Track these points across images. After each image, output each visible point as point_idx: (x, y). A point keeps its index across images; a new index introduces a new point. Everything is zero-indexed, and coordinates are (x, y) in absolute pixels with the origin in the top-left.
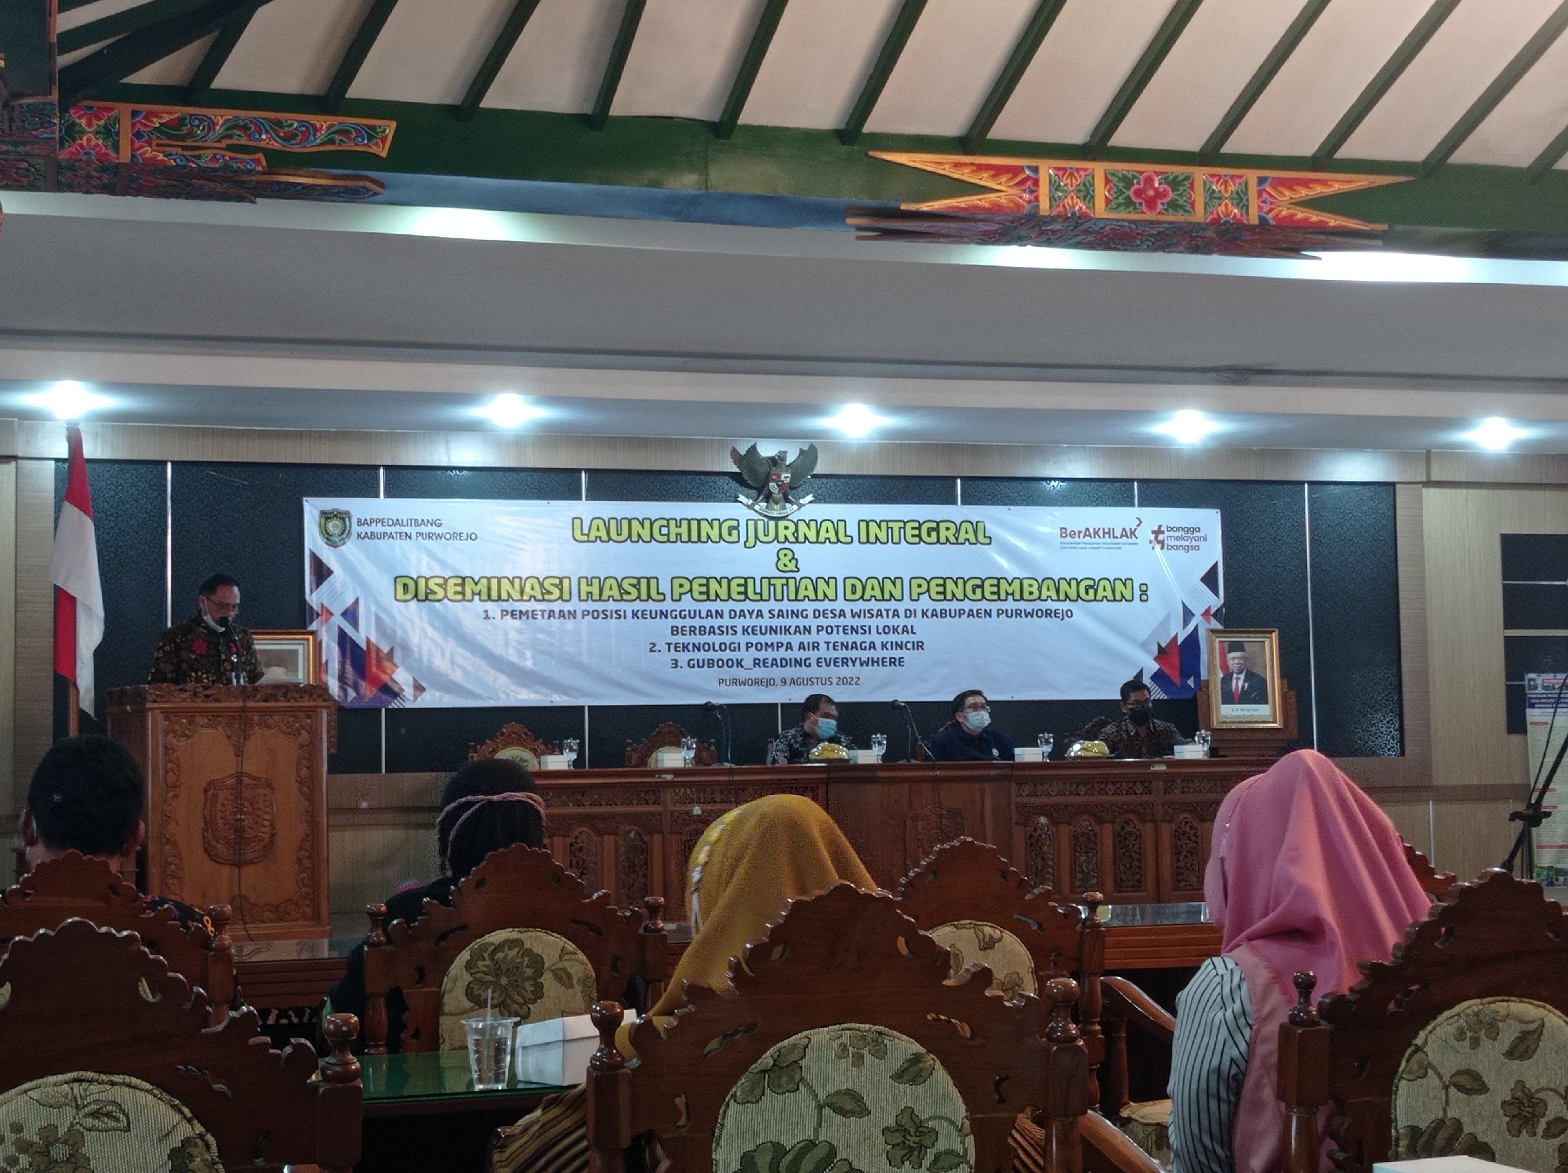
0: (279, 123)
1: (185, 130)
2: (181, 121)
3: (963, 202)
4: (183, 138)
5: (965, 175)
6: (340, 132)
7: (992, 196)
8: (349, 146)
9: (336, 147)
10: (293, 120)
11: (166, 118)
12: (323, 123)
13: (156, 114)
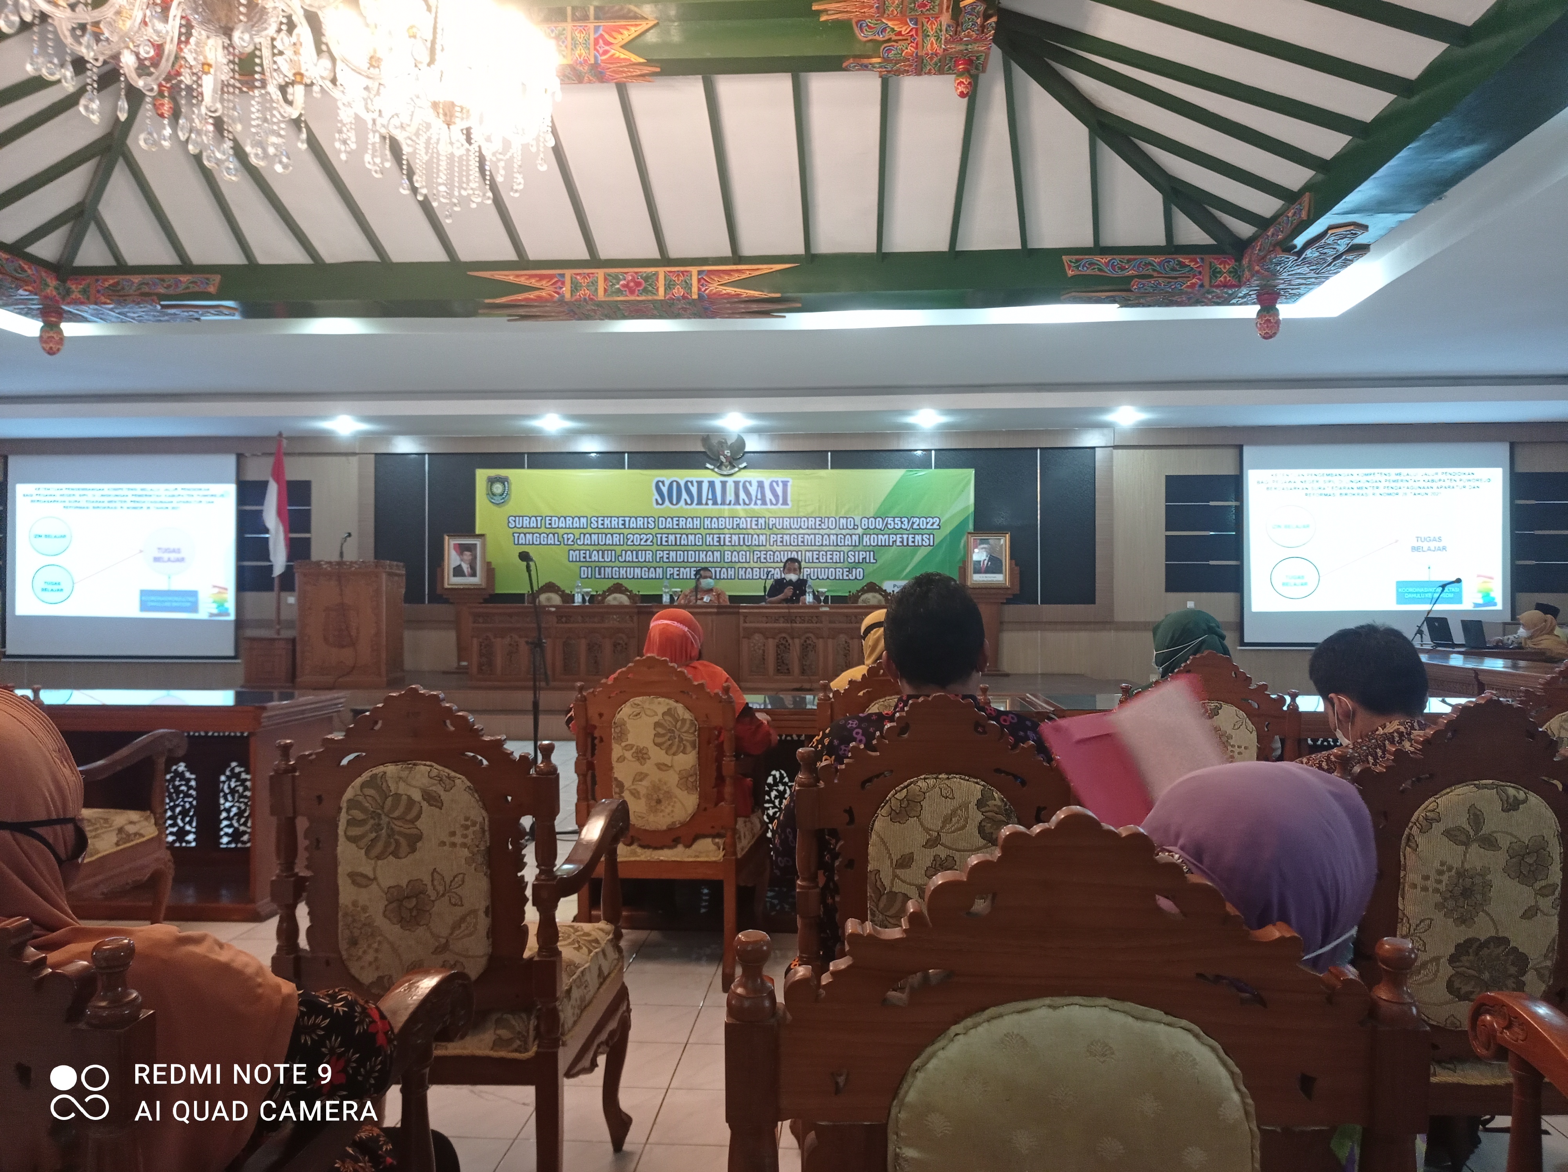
0: (163, 280)
1: (119, 287)
2: (117, 283)
3: (520, 297)
4: (118, 291)
5: (523, 281)
6: (192, 283)
7: (537, 293)
8: (197, 289)
9: (190, 290)
10: (169, 278)
11: (111, 282)
12: (184, 278)
13: (106, 280)
